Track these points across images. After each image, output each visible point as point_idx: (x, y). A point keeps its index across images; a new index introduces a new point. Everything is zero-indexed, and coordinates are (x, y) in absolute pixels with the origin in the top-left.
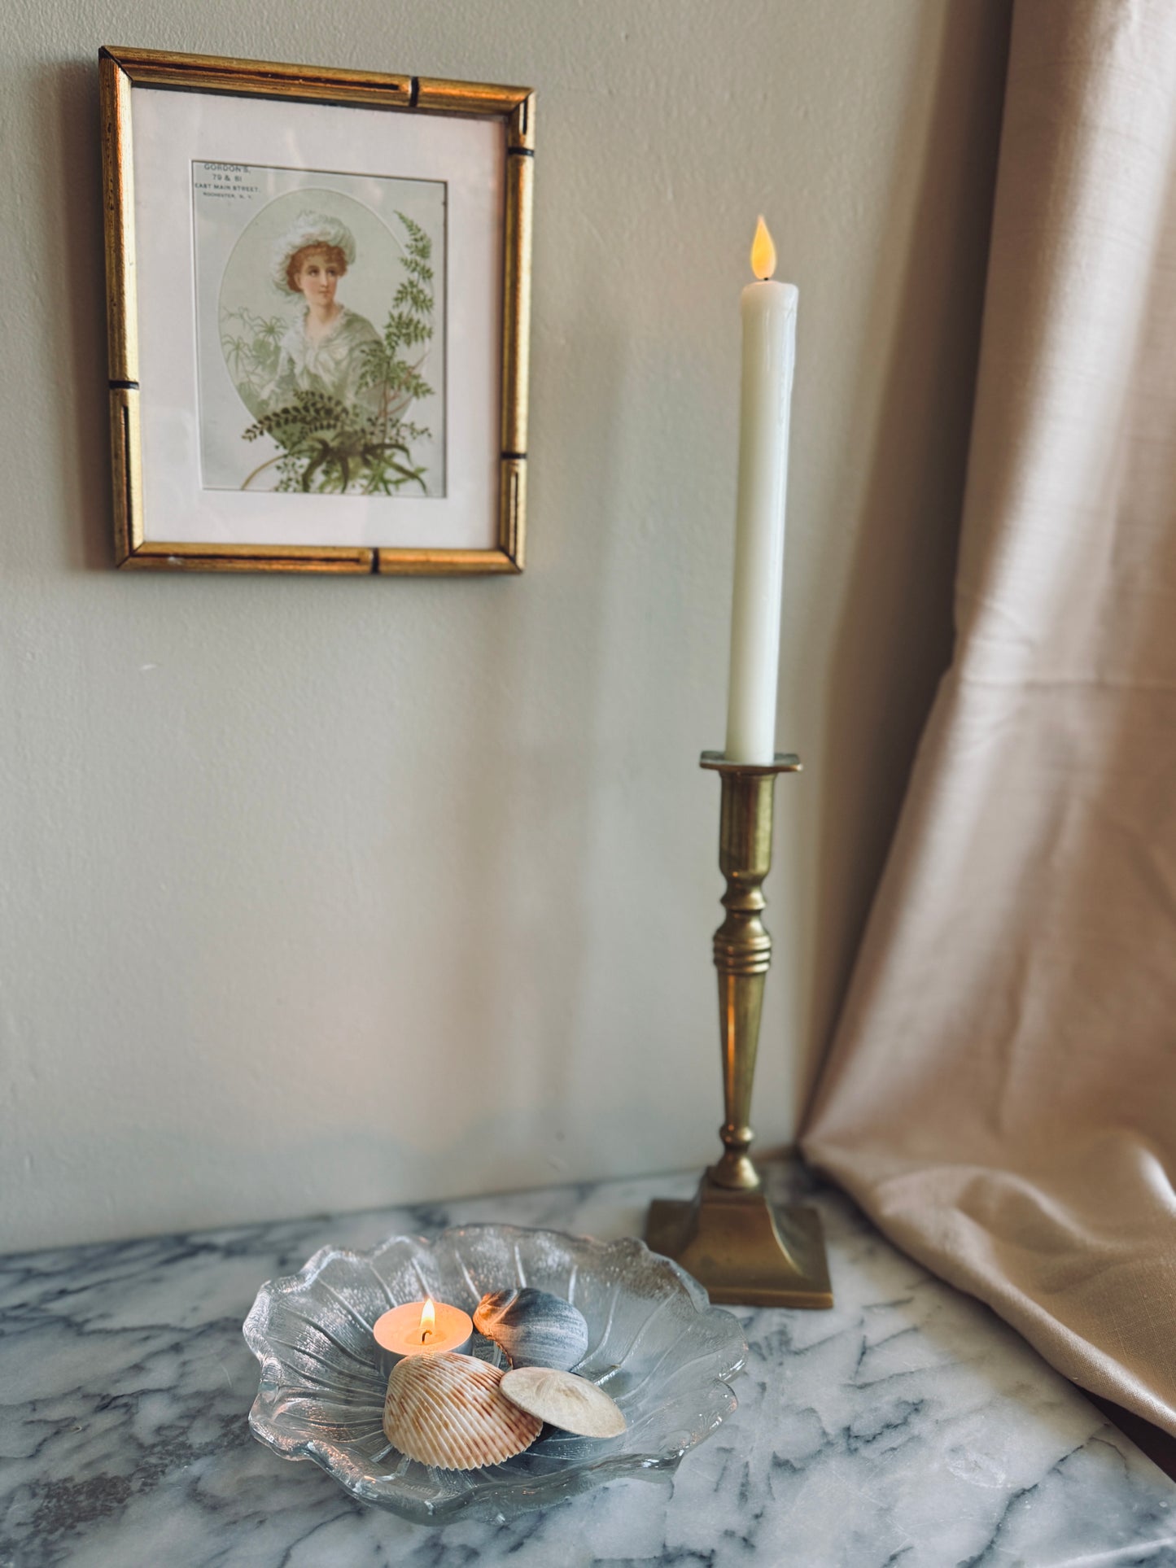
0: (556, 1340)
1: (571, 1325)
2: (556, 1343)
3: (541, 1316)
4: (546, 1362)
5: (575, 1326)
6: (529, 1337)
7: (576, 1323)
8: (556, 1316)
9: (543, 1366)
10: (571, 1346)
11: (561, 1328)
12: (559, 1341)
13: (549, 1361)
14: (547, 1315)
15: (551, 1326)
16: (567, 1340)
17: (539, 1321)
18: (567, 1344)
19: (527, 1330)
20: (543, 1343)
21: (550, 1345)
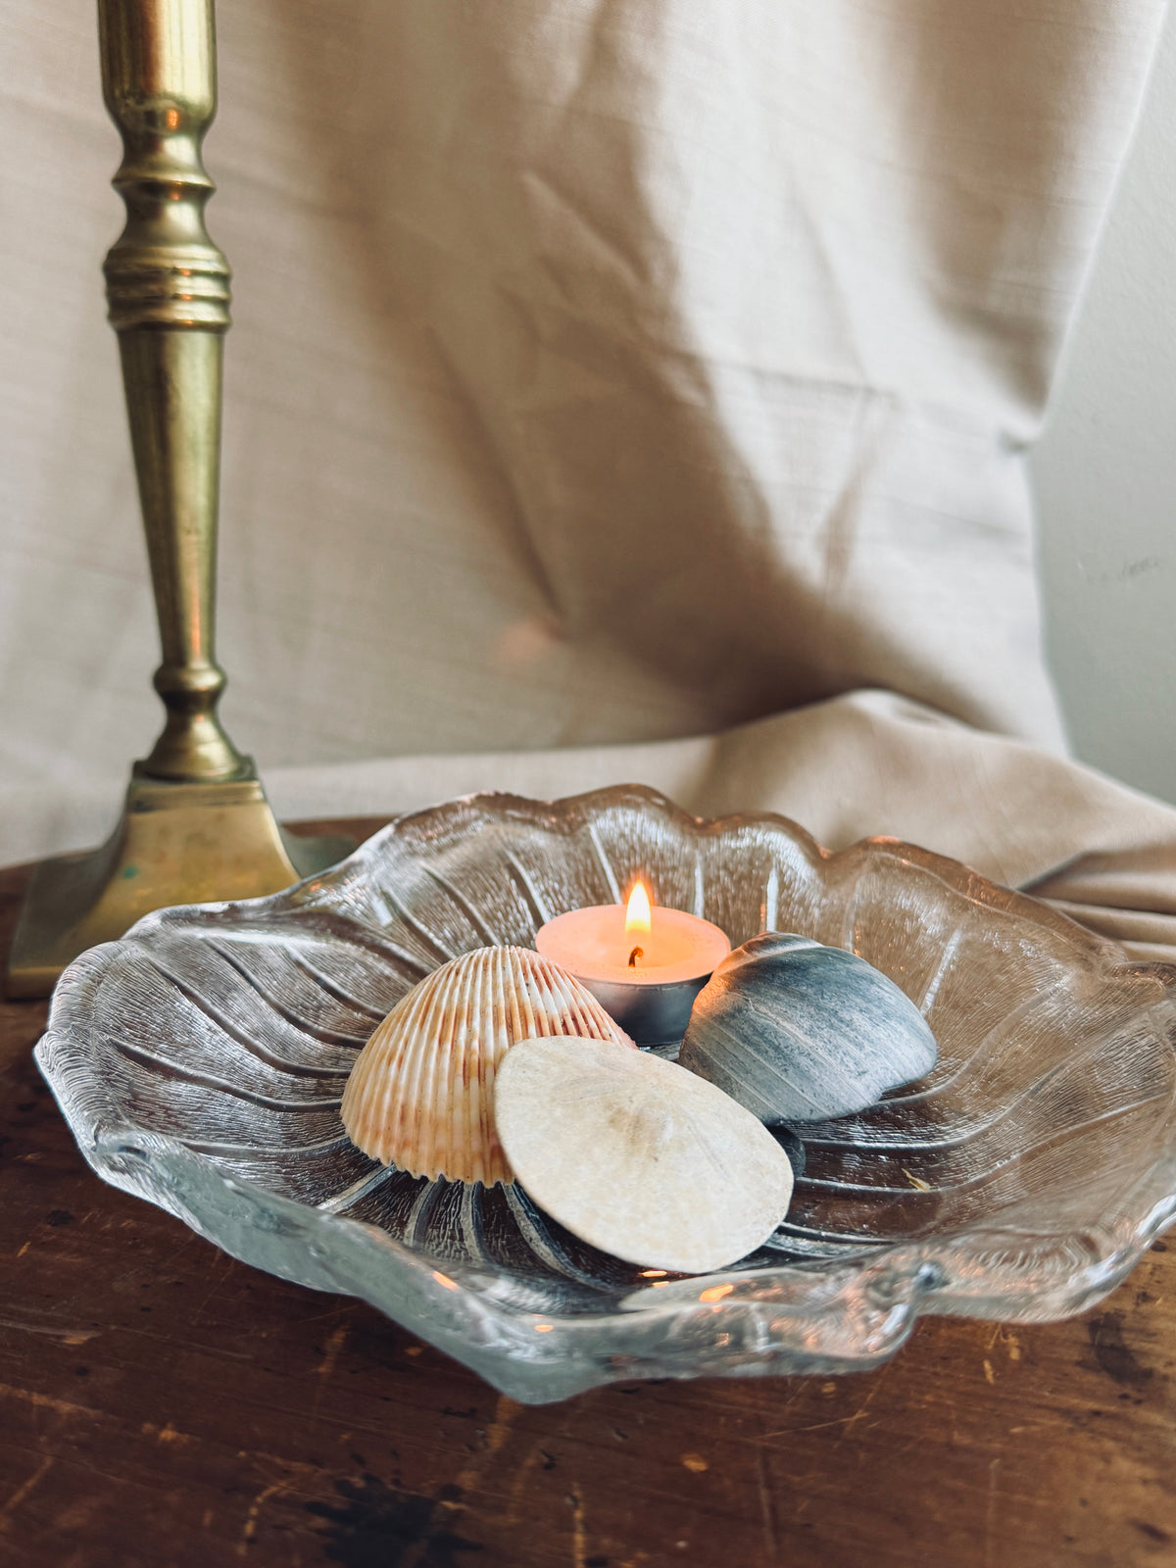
0: (777, 1048)
1: (841, 1041)
2: (771, 1052)
3: (791, 993)
4: (728, 1078)
5: (851, 1048)
6: (733, 1016)
7: (861, 1047)
8: (819, 1008)
9: (718, 1083)
10: (804, 1075)
11: (810, 1033)
12: (781, 1053)
13: (734, 1076)
14: (803, 997)
15: (789, 1019)
16: (804, 1061)
17: (776, 998)
18: (797, 1066)
19: (741, 1003)
20: (746, 1039)
21: (758, 1050)
